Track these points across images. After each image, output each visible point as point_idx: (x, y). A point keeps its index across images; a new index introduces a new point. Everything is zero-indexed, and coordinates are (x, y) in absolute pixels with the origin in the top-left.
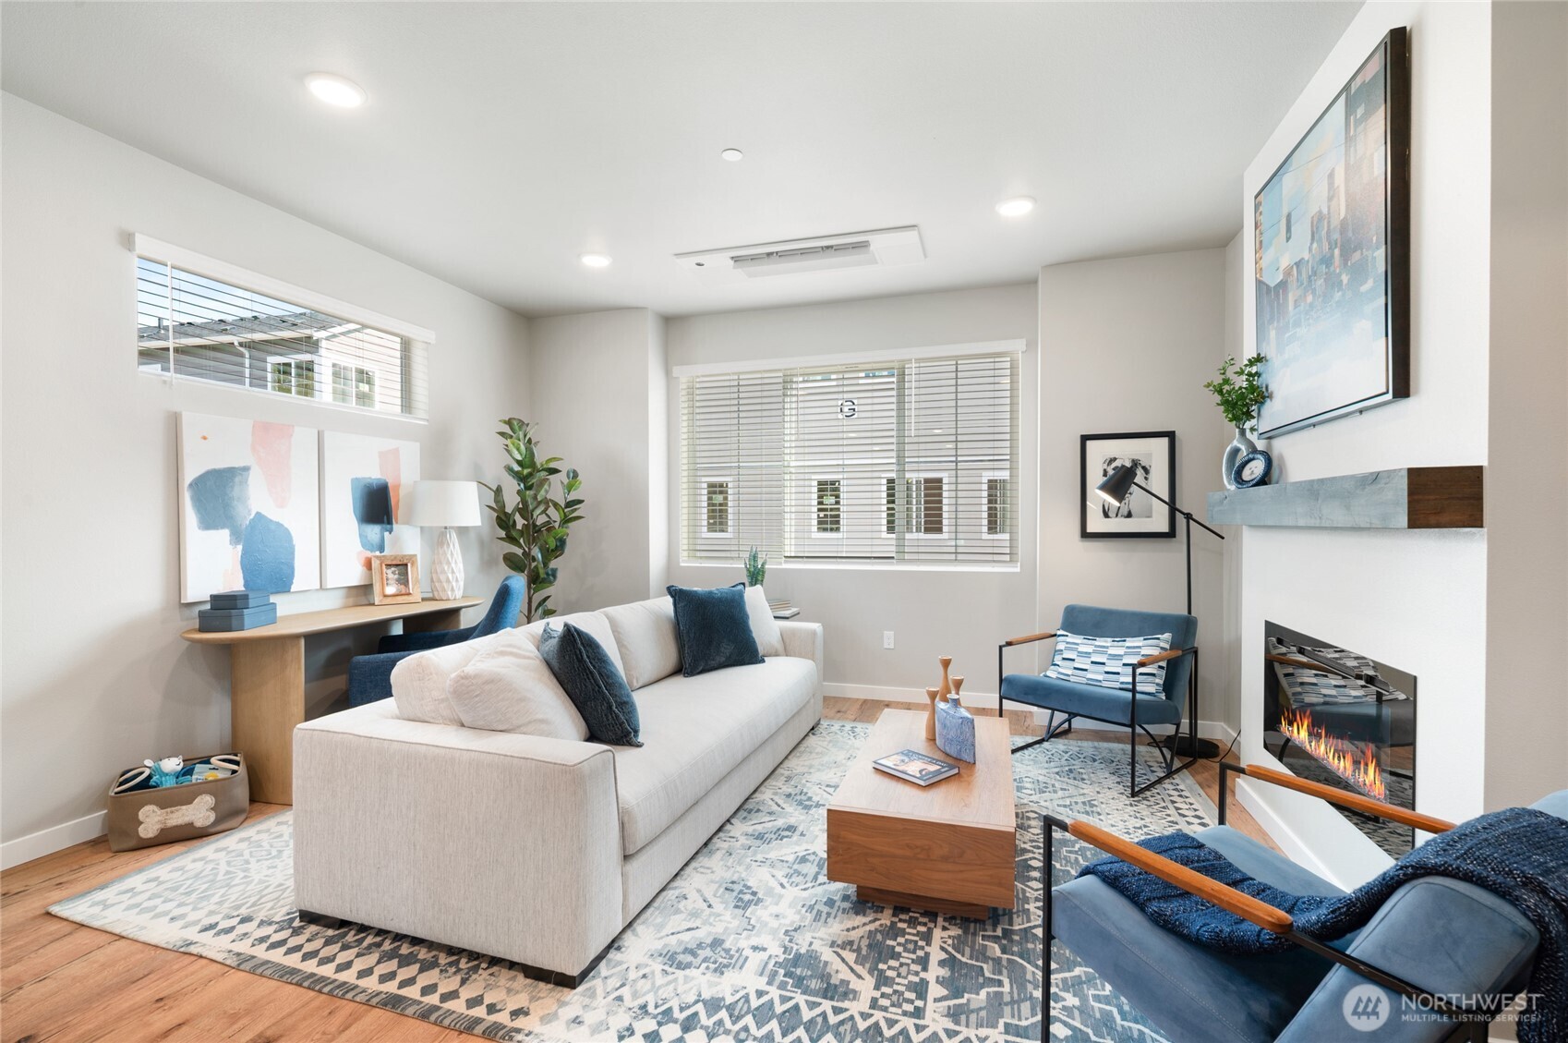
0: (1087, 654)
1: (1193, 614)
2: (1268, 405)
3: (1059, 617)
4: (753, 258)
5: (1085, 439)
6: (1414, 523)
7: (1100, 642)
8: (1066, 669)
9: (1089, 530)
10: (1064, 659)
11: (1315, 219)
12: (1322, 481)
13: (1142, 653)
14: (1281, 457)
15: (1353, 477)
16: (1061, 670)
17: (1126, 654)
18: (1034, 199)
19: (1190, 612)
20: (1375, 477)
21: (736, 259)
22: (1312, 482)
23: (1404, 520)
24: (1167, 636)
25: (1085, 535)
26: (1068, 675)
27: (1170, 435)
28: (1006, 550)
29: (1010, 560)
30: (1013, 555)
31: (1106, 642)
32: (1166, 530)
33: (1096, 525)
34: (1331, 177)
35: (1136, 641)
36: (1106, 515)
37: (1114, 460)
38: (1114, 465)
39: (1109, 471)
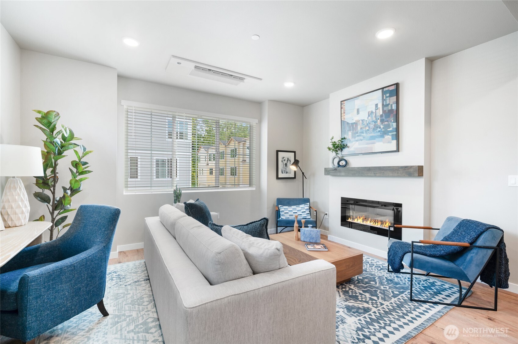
0: (291, 211)
2: (347, 149)
4: (203, 69)
5: (278, 151)
8: (287, 215)
10: (285, 213)
11: (370, 113)
13: (305, 208)
14: (349, 161)
16: (285, 216)
17: (301, 209)
19: (303, 197)
21: (196, 67)
23: (417, 175)
25: (278, 178)
26: (289, 217)
27: (295, 152)
28: (248, 183)
29: (250, 186)
30: (250, 184)
31: (294, 207)
32: (294, 177)
33: (280, 175)
34: (377, 105)
35: (302, 206)
36: (282, 173)
37: (284, 158)
38: (284, 159)
39: (283, 161)
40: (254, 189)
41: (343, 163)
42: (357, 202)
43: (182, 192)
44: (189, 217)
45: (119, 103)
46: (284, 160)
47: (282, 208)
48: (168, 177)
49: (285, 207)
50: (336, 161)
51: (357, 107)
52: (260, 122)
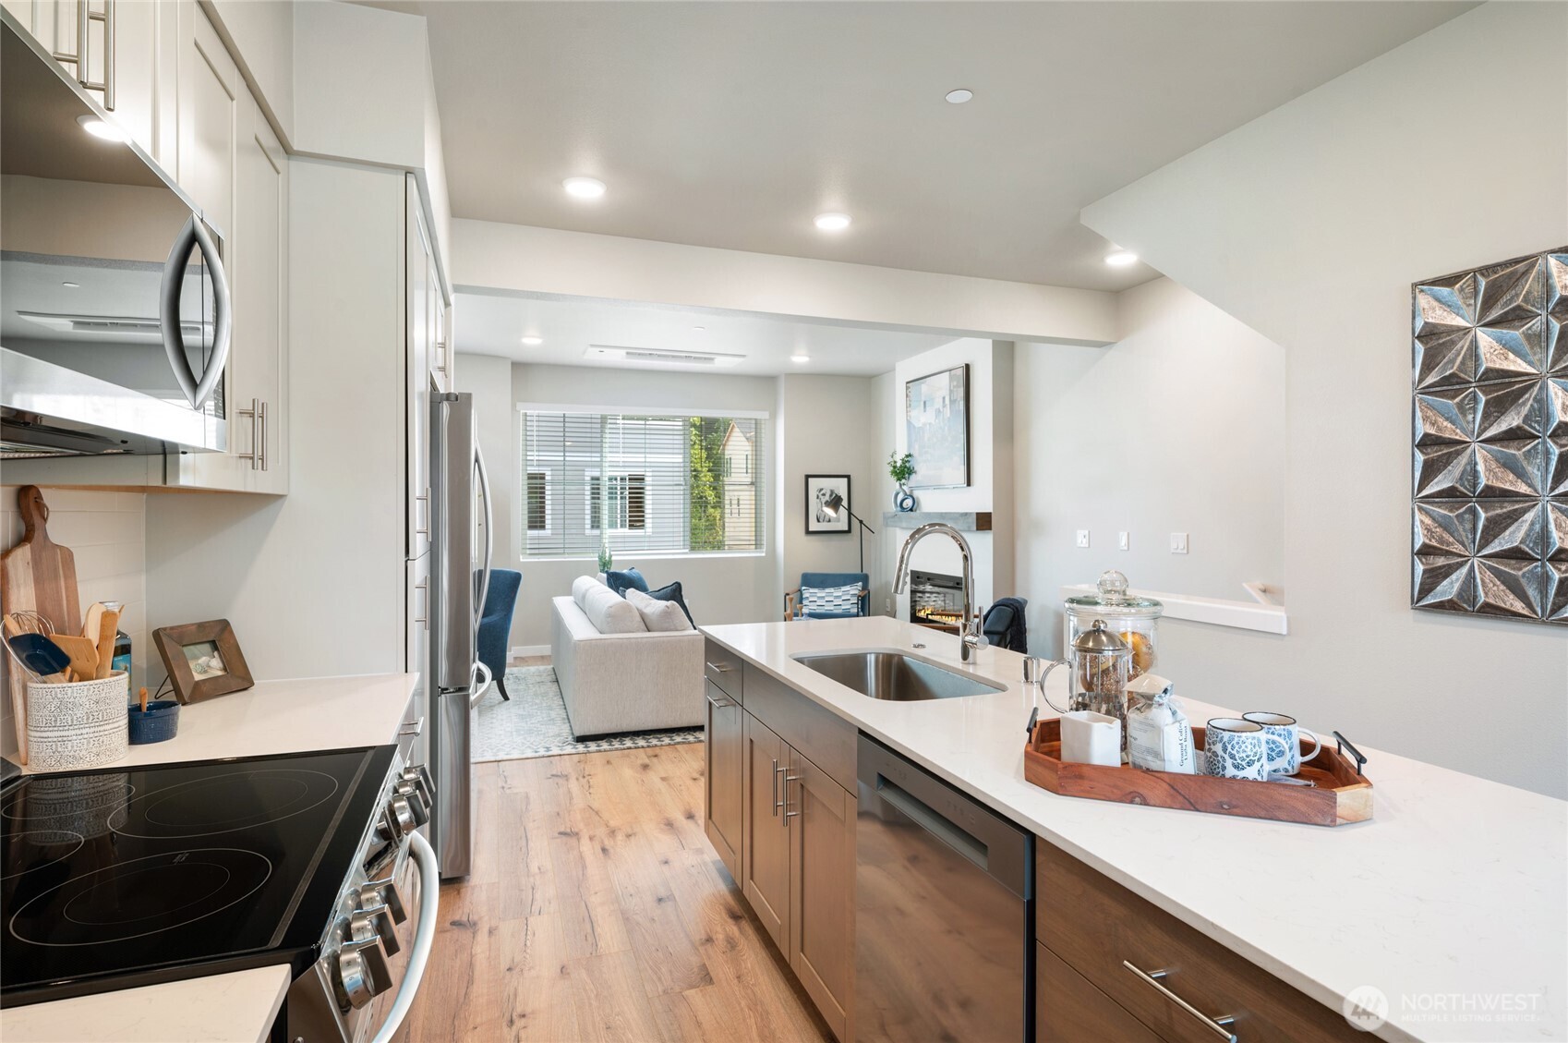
0: (823, 597)
1: (864, 572)
2: (913, 476)
3: (799, 580)
5: (808, 477)
6: (978, 529)
7: (827, 590)
9: (810, 529)
12: (946, 513)
14: (918, 498)
15: (958, 513)
18: (810, 357)
20: (966, 514)
21: (628, 353)
22: (942, 513)
23: (975, 528)
24: (860, 584)
25: (808, 532)
27: (848, 477)
28: (754, 543)
29: (756, 548)
30: (758, 545)
31: (832, 590)
32: (847, 529)
33: (814, 526)
34: (944, 398)
35: (847, 588)
36: (818, 521)
37: (821, 490)
38: (822, 492)
39: (820, 496)
40: (764, 555)
41: (908, 503)
42: (918, 577)
43: (613, 558)
44: (610, 590)
45: (514, 406)
46: (824, 495)
47: (808, 592)
48: (622, 526)
49: (812, 590)
50: (901, 497)
51: (923, 399)
52: (774, 416)
